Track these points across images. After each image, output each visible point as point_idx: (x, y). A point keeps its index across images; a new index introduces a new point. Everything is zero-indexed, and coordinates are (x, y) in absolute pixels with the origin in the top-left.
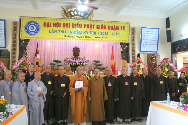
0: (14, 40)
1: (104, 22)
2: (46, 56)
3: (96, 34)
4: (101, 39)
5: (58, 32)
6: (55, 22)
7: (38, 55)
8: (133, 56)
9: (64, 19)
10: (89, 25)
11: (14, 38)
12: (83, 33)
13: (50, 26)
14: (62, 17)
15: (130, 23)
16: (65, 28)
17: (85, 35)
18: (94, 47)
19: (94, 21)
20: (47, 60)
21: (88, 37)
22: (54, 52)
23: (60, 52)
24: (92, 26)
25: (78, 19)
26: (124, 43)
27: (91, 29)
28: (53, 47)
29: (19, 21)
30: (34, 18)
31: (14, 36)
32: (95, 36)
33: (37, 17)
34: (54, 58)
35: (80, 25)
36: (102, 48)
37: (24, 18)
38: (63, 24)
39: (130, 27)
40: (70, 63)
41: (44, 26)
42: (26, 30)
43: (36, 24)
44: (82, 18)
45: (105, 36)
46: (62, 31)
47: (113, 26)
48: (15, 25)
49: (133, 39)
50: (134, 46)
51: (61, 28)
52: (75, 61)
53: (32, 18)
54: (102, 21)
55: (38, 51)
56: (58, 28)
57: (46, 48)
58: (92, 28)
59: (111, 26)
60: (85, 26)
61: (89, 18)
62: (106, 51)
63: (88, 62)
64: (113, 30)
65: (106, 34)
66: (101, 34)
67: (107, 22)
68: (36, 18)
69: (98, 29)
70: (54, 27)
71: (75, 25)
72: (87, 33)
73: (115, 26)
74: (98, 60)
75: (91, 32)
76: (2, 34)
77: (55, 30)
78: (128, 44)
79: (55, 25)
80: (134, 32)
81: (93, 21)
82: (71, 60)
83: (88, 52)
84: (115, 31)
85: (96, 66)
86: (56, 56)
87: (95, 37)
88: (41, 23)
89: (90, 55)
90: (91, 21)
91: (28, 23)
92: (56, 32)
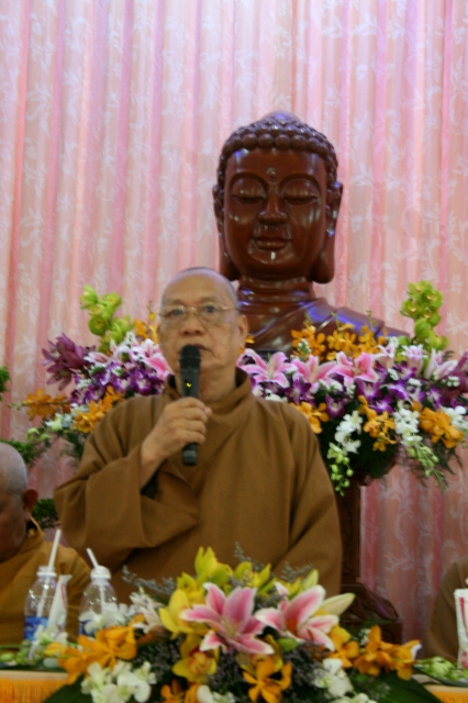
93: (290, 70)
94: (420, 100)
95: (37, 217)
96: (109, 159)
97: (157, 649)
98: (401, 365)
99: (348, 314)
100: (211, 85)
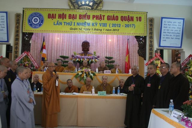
0: (17, 33)
1: (116, 12)
2: (53, 52)
3: (106, 26)
4: (112, 31)
5: (63, 24)
6: (60, 14)
7: (44, 49)
8: (151, 51)
9: (70, 10)
10: (98, 16)
11: (17, 32)
12: (91, 24)
13: (55, 18)
14: (69, 8)
15: (147, 12)
16: (71, 20)
17: (94, 28)
18: (107, 41)
19: (105, 11)
20: (54, 55)
21: (98, 30)
22: (62, 47)
23: (69, 47)
24: (102, 17)
25: (87, 9)
26: (140, 36)
27: (101, 21)
28: (61, 41)
29: (22, 13)
30: (38, 9)
31: (17, 29)
32: (105, 28)
33: (41, 8)
34: (62, 53)
35: (88, 15)
36: (116, 43)
37: (27, 9)
38: (69, 15)
39: (148, 17)
40: (77, 59)
41: (49, 18)
42: (29, 23)
43: (40, 16)
44: (91, 8)
45: (117, 28)
46: (68, 23)
47: (126, 17)
48: (18, 18)
49: (151, 31)
50: (152, 40)
51: (67, 20)
52: (83, 57)
53: (36, 9)
54: (114, 11)
55: (45, 46)
56: (63, 20)
57: (53, 42)
58: (102, 19)
59: (124, 17)
60: (94, 17)
61: (99, 8)
62: (121, 46)
63: (98, 58)
64: (127, 22)
65: (118, 26)
66: (112, 26)
67: (119, 12)
68: (39, 9)
69: (109, 20)
70: (59, 18)
71: (82, 17)
72: (96, 25)
73: (129, 16)
74: (111, 57)
75: (101, 24)
76: (4, 27)
77: (60, 22)
78: (145, 38)
79: (60, 16)
80: (152, 24)
81: (103, 11)
82: (79, 56)
83: (100, 47)
84: (129, 22)
85: (108, 63)
86: (64, 52)
87: (105, 30)
88: (45, 15)
89: (102, 50)
90: (101, 11)
91: (31, 15)
92: (61, 25)
93: (86, 37)
94: (95, 39)
95: (70, 46)
96: (75, 43)
97: (82, 72)
98: (93, 56)
99: (90, 53)
100: (81, 38)
